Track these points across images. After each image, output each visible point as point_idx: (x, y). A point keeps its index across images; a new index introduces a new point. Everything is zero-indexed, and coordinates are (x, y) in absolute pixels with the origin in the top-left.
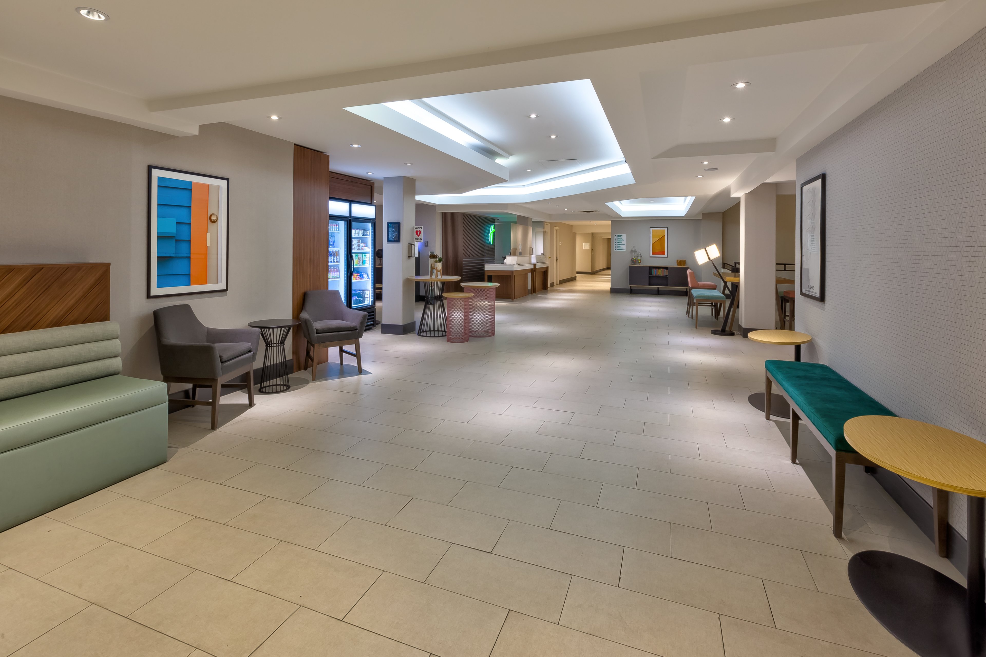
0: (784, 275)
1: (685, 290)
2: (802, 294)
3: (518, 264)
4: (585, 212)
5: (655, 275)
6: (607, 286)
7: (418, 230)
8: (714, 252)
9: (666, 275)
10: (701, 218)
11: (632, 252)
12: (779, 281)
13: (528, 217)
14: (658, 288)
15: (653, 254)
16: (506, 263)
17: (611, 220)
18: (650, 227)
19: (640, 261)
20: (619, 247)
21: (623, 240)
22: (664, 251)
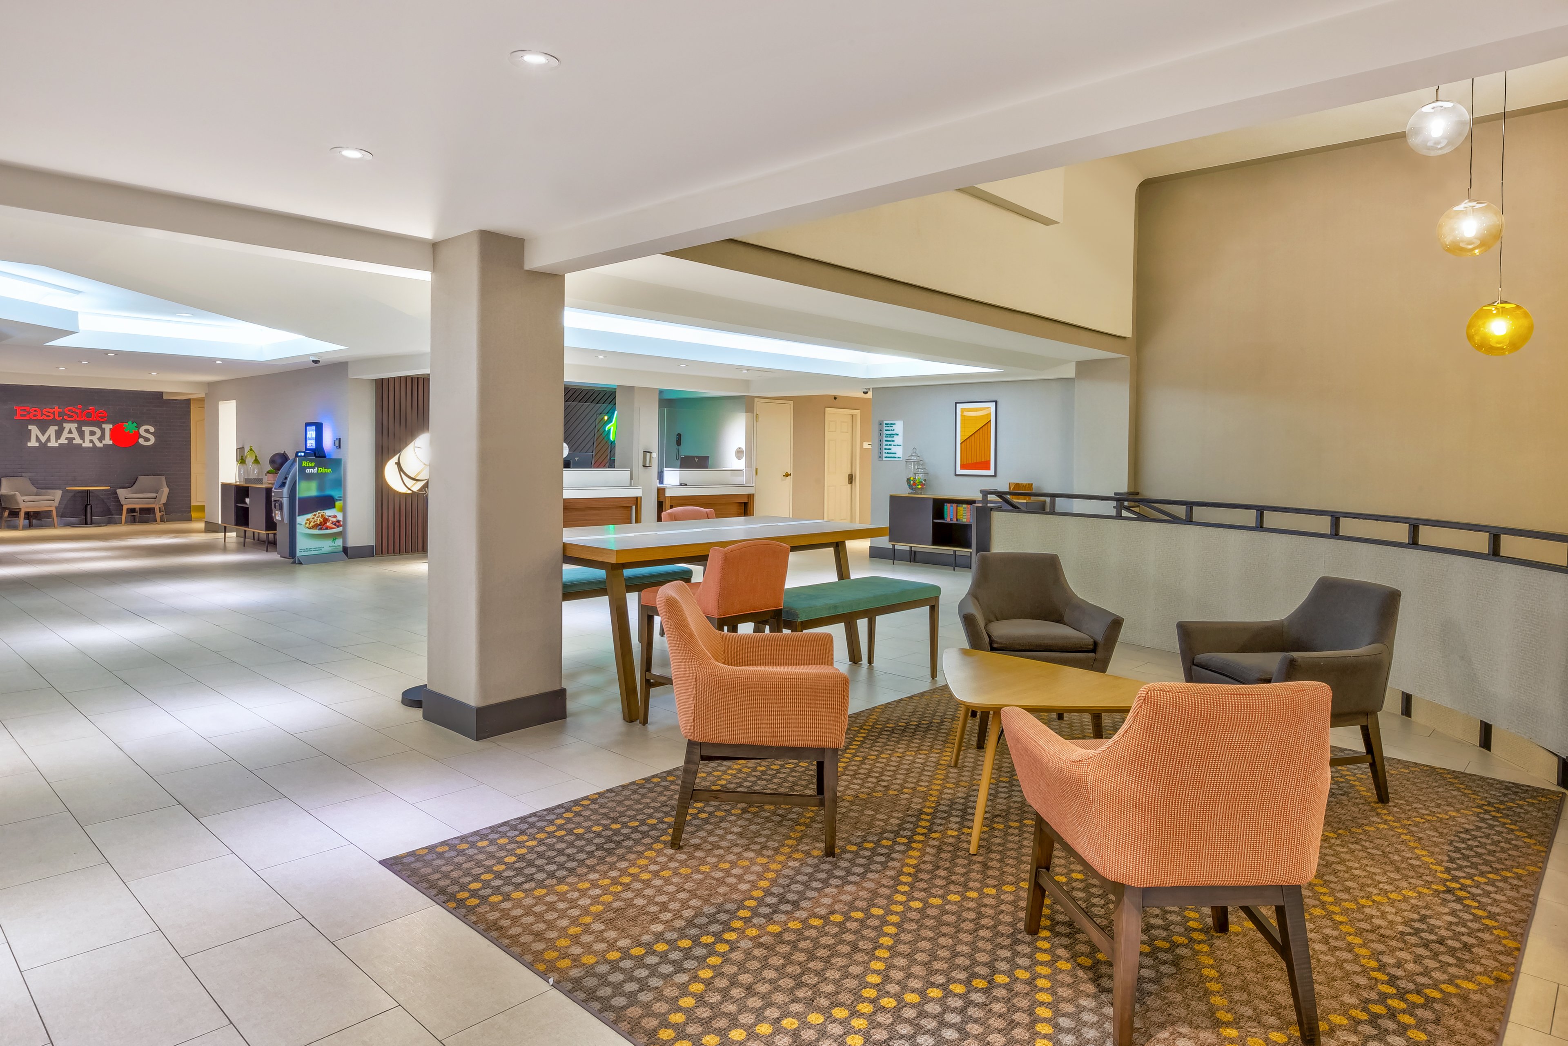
5: (948, 519)
10: (1074, 376)
15: (963, 467)
17: (871, 387)
18: (956, 403)
19: (923, 485)
20: (889, 451)
21: (898, 435)
22: (988, 462)
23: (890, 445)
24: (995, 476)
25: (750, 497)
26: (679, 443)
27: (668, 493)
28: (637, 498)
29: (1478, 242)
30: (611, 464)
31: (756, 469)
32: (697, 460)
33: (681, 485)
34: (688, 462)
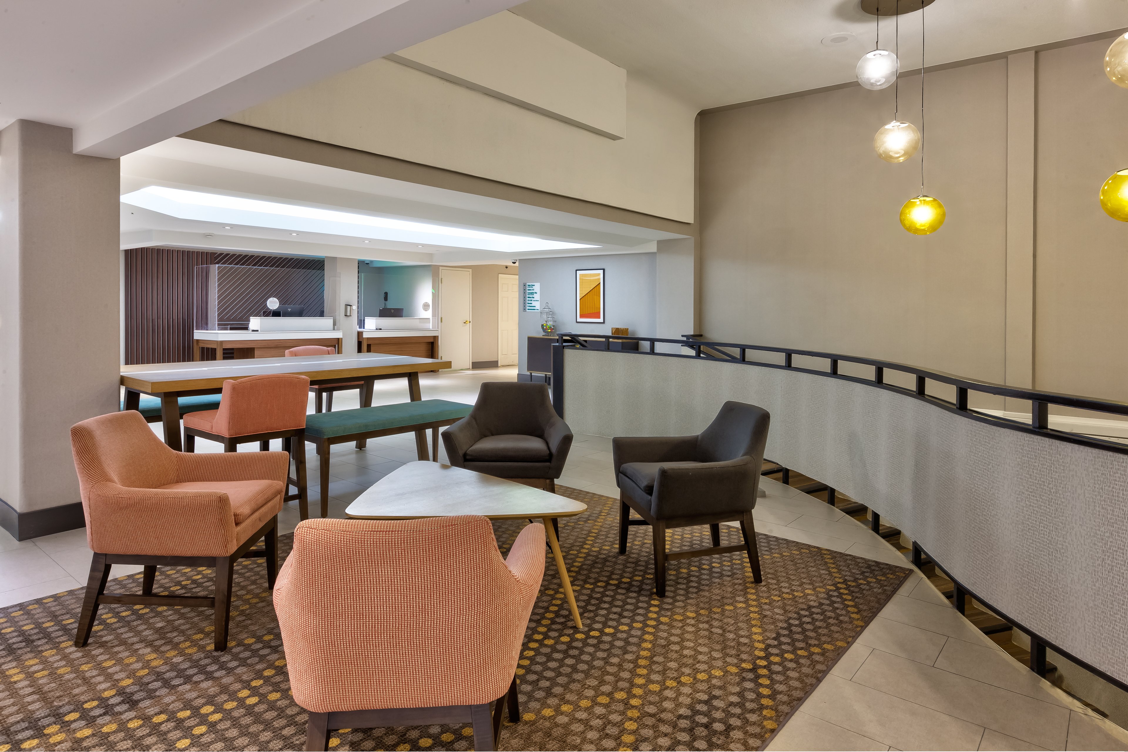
15: (582, 316)
17: (518, 258)
18: (576, 270)
19: (552, 329)
20: (531, 305)
21: (536, 293)
22: (599, 313)
23: (531, 300)
24: (604, 323)
25: (436, 338)
26: (386, 299)
27: (365, 336)
28: (338, 339)
29: (903, 152)
30: (322, 314)
31: (441, 318)
32: (393, 311)
33: (377, 329)
34: (385, 313)
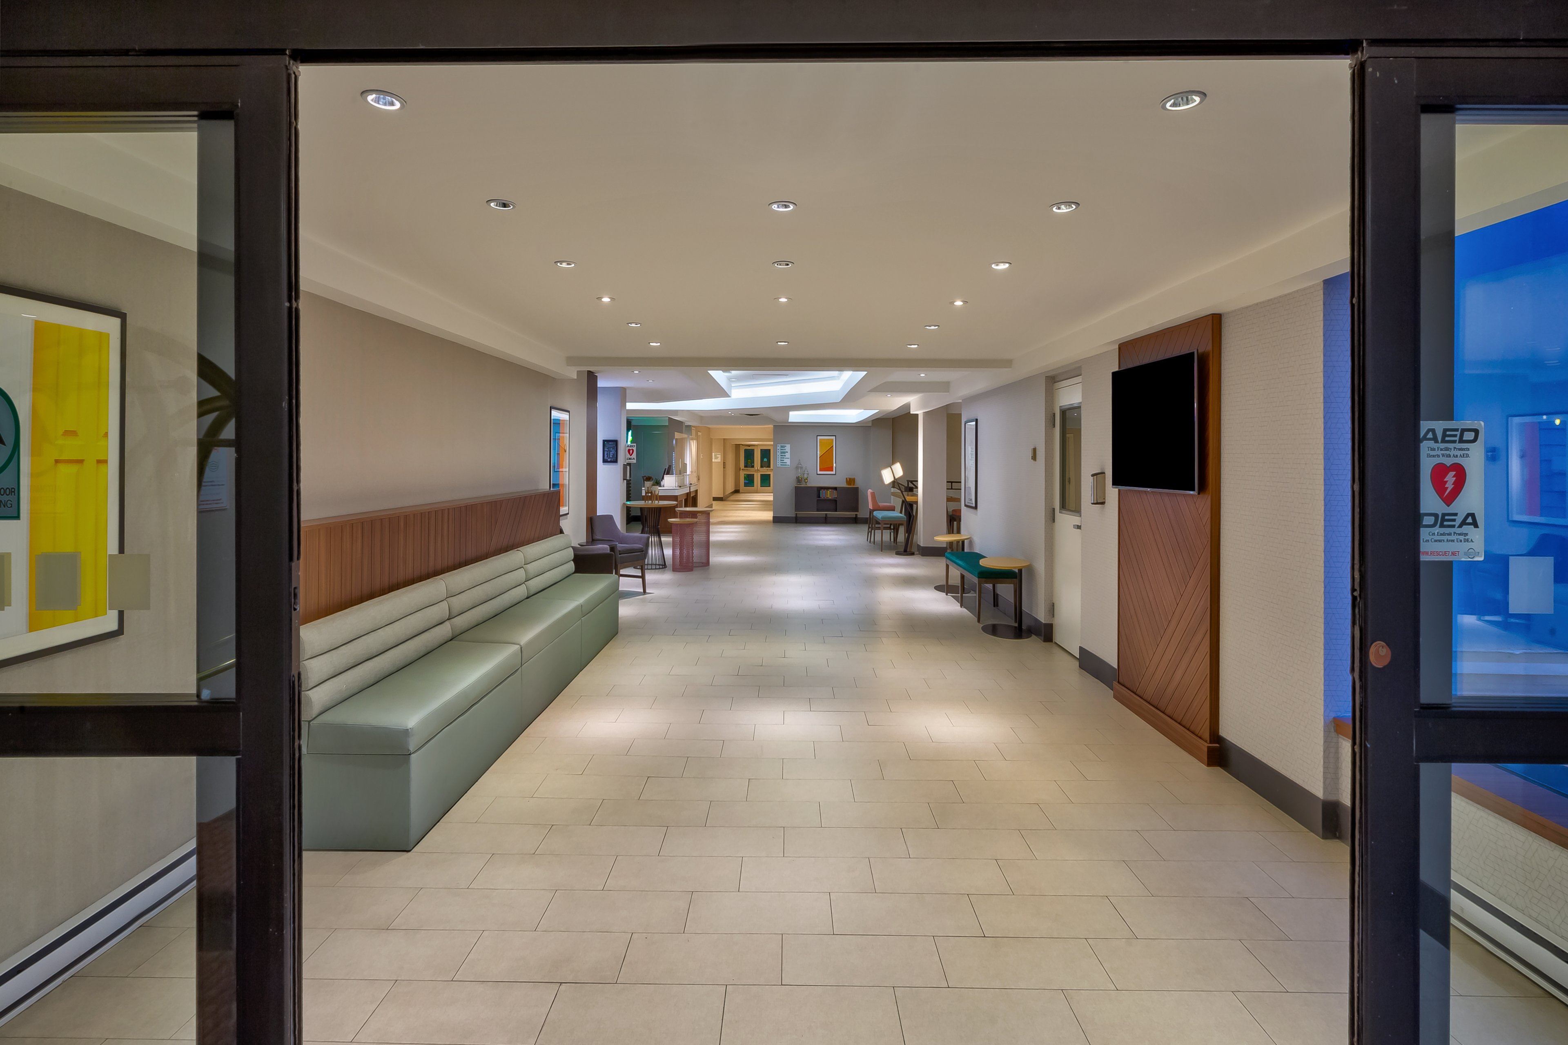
0: (952, 493)
1: (855, 516)
2: (966, 506)
3: (680, 487)
4: (746, 414)
5: (824, 498)
6: (768, 515)
7: (631, 448)
8: (898, 470)
9: (835, 498)
10: (871, 425)
11: (797, 468)
12: (949, 499)
13: (682, 422)
14: (826, 514)
15: (821, 470)
16: (664, 485)
